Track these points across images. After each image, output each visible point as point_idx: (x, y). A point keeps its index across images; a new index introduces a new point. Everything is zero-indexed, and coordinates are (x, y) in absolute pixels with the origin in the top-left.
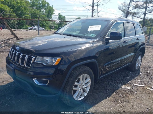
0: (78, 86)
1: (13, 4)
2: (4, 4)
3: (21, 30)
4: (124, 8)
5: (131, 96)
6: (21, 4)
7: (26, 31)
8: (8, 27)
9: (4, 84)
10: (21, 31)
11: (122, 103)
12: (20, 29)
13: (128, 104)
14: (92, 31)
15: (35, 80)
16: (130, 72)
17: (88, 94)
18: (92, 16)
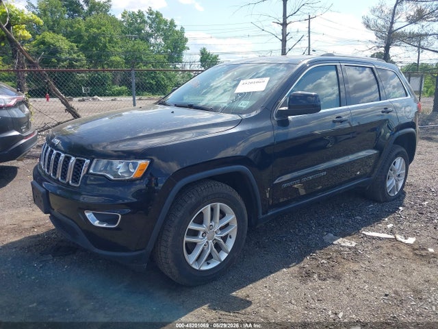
0: (202, 233)
1: (78, 28)
2: (54, 32)
3: (99, 98)
4: (381, 22)
5: (352, 264)
6: (100, 28)
7: (112, 100)
8: (57, 92)
9: (35, 234)
10: (98, 103)
11: (320, 281)
12: (95, 97)
13: (337, 282)
14: (245, 93)
15: (89, 215)
16: (370, 204)
17: (230, 254)
18: (284, 53)
